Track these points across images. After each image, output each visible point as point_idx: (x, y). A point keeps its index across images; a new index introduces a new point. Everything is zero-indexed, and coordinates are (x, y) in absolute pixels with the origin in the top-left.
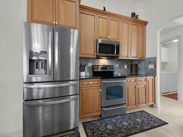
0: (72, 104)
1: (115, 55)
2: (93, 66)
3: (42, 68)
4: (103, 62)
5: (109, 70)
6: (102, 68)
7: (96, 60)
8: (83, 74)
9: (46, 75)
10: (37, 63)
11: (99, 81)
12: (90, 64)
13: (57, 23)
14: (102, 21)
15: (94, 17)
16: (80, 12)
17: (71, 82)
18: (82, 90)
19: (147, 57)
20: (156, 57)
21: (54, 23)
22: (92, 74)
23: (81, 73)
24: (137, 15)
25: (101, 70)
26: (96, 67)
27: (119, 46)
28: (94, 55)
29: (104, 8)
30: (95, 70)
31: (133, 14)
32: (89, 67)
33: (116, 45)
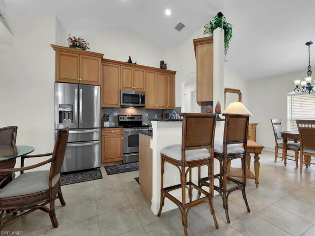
0: (97, 148)
1: (141, 105)
2: (119, 116)
3: (69, 118)
4: (131, 111)
5: (136, 120)
6: (129, 118)
7: (123, 110)
8: (107, 124)
9: (72, 124)
10: (64, 114)
11: (121, 130)
12: (115, 114)
13: (81, 79)
14: (126, 72)
15: (117, 68)
16: (103, 65)
17: (95, 130)
18: (105, 138)
19: (176, 106)
20: (181, 107)
21: (79, 79)
22: (118, 124)
23: (105, 123)
24: (166, 64)
25: (127, 120)
26: (122, 117)
27: (144, 96)
28: (118, 104)
29: (130, 57)
30: (120, 120)
31: (162, 63)
32: (115, 117)
33: (141, 95)
